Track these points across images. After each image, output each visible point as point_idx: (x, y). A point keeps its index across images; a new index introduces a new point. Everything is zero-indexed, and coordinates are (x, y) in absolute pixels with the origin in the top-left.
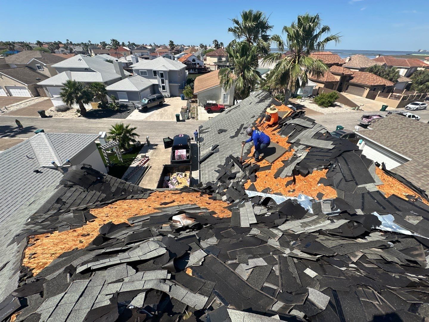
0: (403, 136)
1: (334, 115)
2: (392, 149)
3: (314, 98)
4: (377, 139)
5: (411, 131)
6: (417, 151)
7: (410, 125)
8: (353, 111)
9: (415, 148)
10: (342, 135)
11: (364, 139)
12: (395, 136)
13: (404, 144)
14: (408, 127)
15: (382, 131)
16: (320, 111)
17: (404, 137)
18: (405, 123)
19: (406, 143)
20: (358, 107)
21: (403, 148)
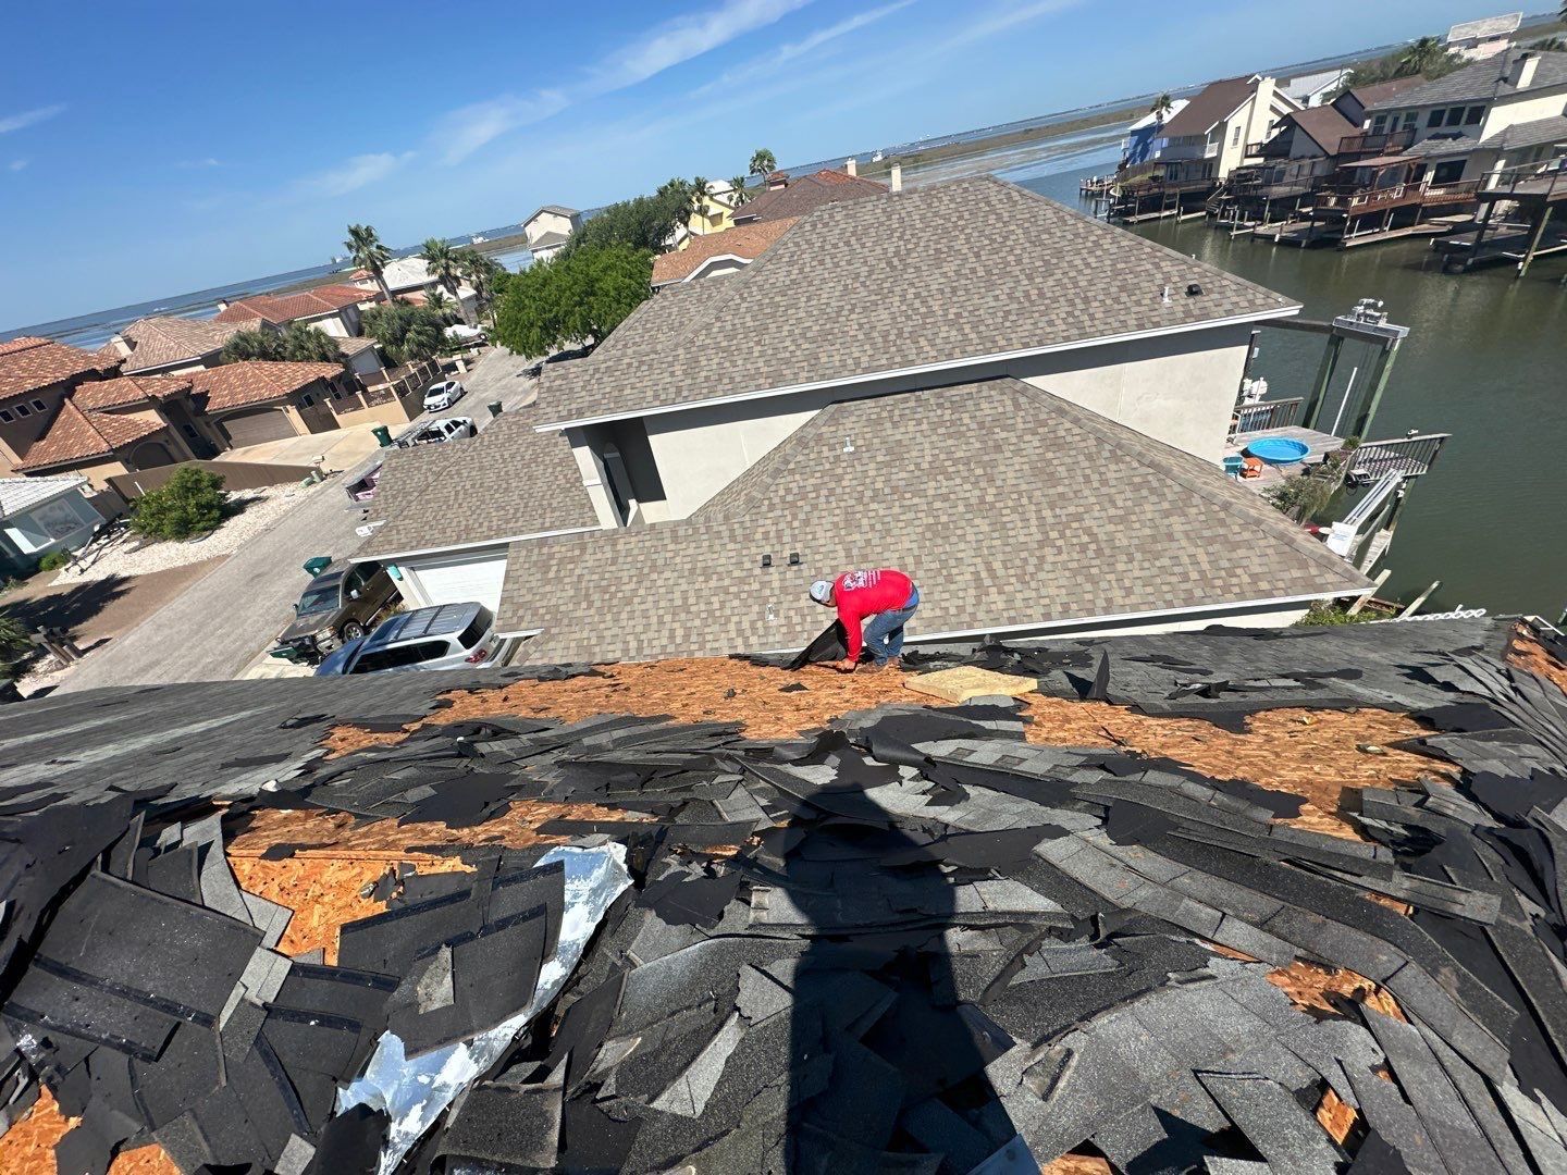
0: (456, 495)
1: (268, 538)
2: (467, 540)
3: (126, 526)
4: (419, 542)
5: (459, 473)
6: (512, 511)
7: (446, 459)
8: (312, 489)
9: (503, 508)
10: (338, 586)
11: (395, 562)
12: (444, 507)
13: (478, 511)
14: (445, 468)
15: (405, 513)
16: (204, 555)
17: (461, 496)
18: (433, 462)
19: (478, 507)
20: (318, 471)
21: (486, 524)
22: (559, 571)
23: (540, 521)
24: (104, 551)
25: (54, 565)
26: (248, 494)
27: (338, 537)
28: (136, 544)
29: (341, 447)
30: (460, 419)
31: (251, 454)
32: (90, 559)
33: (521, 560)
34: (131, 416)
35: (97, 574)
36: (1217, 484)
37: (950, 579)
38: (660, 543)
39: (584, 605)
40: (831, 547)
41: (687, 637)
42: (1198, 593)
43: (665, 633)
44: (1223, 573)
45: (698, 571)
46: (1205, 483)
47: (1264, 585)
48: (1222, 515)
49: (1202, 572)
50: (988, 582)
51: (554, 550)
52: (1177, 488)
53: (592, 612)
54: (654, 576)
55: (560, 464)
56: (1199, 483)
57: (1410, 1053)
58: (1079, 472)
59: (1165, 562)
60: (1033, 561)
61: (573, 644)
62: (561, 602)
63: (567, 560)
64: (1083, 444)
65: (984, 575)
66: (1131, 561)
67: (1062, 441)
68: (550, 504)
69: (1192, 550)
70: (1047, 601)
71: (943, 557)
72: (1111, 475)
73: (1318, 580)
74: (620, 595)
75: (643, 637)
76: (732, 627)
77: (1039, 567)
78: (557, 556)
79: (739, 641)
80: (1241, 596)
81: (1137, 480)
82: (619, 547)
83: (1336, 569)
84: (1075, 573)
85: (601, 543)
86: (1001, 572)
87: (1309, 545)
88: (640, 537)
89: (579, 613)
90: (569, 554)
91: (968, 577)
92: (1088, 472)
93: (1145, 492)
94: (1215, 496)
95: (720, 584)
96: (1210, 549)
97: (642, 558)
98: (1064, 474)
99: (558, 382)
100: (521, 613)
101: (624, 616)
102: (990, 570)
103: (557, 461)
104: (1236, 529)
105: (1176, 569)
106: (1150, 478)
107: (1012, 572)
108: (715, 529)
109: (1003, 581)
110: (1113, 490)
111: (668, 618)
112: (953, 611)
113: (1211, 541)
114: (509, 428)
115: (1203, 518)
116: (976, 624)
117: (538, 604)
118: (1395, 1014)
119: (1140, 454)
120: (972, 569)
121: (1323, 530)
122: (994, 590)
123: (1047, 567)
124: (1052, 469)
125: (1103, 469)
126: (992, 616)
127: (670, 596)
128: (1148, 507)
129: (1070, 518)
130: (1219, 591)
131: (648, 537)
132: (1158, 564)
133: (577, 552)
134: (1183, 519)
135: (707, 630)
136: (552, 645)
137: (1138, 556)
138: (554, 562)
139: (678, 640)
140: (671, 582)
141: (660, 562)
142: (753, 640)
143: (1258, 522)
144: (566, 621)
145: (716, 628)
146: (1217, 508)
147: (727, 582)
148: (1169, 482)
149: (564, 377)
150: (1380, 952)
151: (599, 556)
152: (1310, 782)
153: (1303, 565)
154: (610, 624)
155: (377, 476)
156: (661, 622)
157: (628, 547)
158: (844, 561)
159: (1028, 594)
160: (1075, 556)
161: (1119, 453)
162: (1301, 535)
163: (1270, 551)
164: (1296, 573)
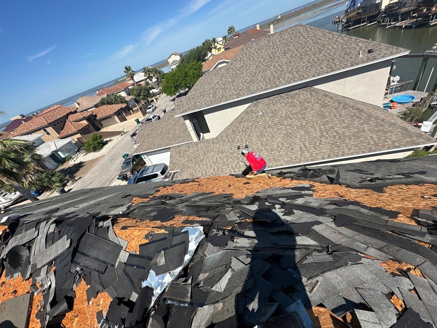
0: (156, 136)
1: (114, 150)
2: (160, 147)
3: (82, 149)
4: (148, 149)
5: (157, 130)
6: (171, 139)
7: (153, 126)
8: (122, 137)
9: (168, 138)
10: (130, 161)
11: (143, 154)
12: (154, 139)
13: (162, 139)
14: (153, 129)
15: (145, 141)
16: (100, 155)
17: (158, 136)
18: (150, 127)
20: (123, 132)
21: (164, 143)
22: (183, 154)
23: (178, 141)
24: (78, 156)
25: (68, 160)
26: (108, 139)
27: (130, 148)
28: (85, 153)
29: (128, 125)
30: (156, 115)
31: (108, 129)
32: (76, 158)
33: (174, 152)
34: (80, 122)
35: (77, 162)
36: (380, 113)
37: (292, 149)
38: (209, 145)
39: (191, 163)
40: (257, 142)
41: (218, 170)
42: (373, 148)
43: (212, 169)
44: (382, 141)
45: (220, 152)
46: (376, 113)
47: (397, 144)
48: (382, 123)
49: (375, 142)
50: (304, 149)
51: (182, 148)
52: (366, 116)
53: (193, 164)
54: (208, 154)
55: (182, 125)
56: (373, 113)
57: (423, 286)
58: (332, 114)
59: (362, 139)
60: (318, 142)
61: (189, 173)
62: (185, 162)
63: (185, 151)
64: (333, 105)
65: (303, 147)
66: (350, 139)
67: (326, 104)
68: (180, 136)
69: (371, 135)
70: (323, 154)
71: (290, 143)
72: (343, 114)
73: (417, 141)
74: (200, 159)
75: (206, 170)
76: (230, 166)
77: (320, 144)
78: (183, 150)
79: (232, 170)
80: (389, 148)
81: (352, 114)
82: (199, 146)
83: (423, 137)
84: (332, 144)
85: (194, 146)
86: (308, 146)
87: (413, 130)
88: (204, 143)
89: (189, 165)
90: (186, 149)
91: (298, 148)
92: (335, 113)
93: (355, 118)
94: (379, 117)
95: (226, 155)
96: (378, 134)
97: (204, 149)
98: (328, 115)
99: (179, 103)
100: (175, 166)
101: (201, 165)
102: (305, 146)
104: (387, 127)
105: (366, 141)
106: (356, 113)
107: (312, 146)
108: (224, 140)
109: (309, 149)
110: (344, 118)
111: (213, 165)
112: (294, 158)
113: (378, 131)
114: (168, 116)
115: (375, 124)
116: (301, 162)
117: (179, 163)
118: (420, 275)
119: (353, 106)
120: (299, 146)
121: (420, 124)
122: (306, 151)
123: (323, 143)
124: (323, 113)
125: (340, 112)
126: (306, 159)
127: (213, 159)
128: (356, 122)
129: (330, 128)
130: (381, 147)
131: (206, 143)
132: (359, 140)
133: (188, 149)
134: (368, 125)
135: (223, 168)
136: (183, 174)
137: (353, 138)
138: (182, 152)
139: (216, 171)
140: (213, 155)
141: (210, 150)
142: (236, 170)
143: (394, 124)
144: (186, 167)
145: (226, 167)
146: (379, 121)
147: (228, 154)
148: (363, 114)
149: (181, 101)
150: (417, 258)
151: (193, 149)
152: (402, 207)
153: (411, 137)
154: (198, 167)
155: (137, 132)
156: (211, 166)
157: (201, 146)
158: (260, 146)
159: (317, 152)
160: (332, 139)
161: (346, 106)
162: (410, 127)
163: (398, 133)
164: (408, 140)
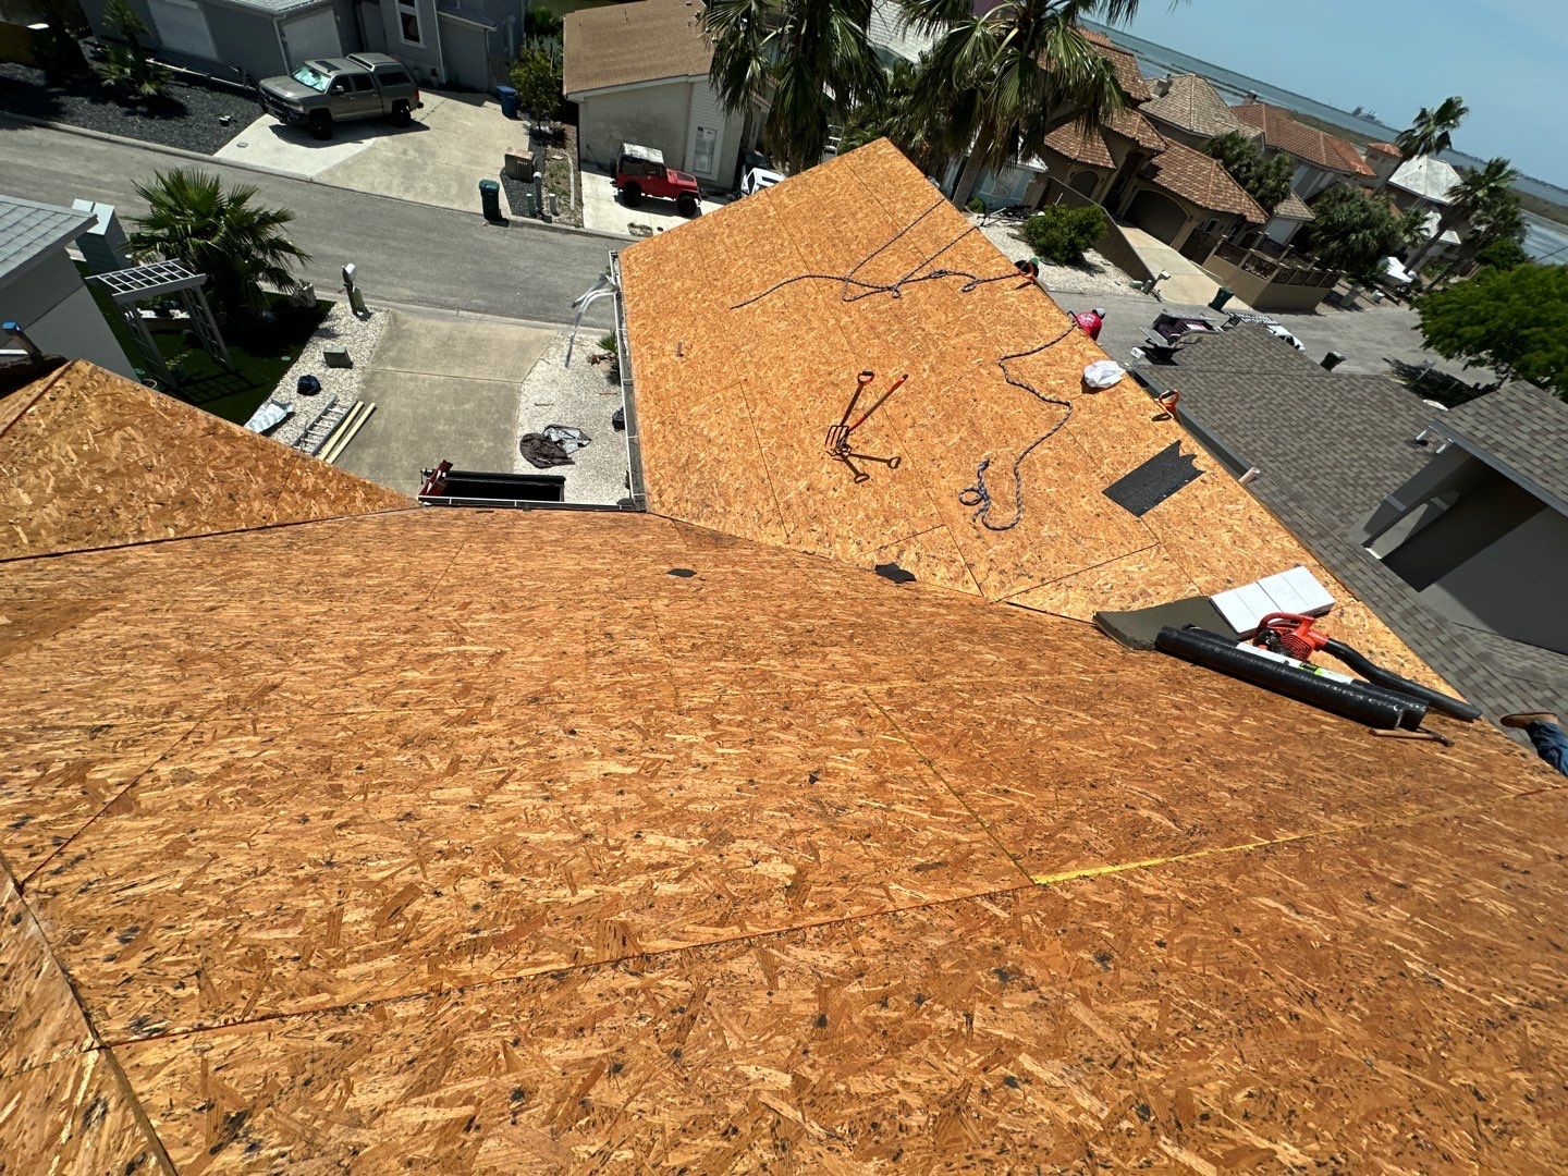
0: (1259, 399)
3: (1025, 217)
5: (1283, 386)
12: (1238, 398)
13: (1256, 426)
14: (1278, 372)
17: (1259, 403)
18: (1273, 360)
19: (1261, 422)
20: (1154, 282)
21: (1248, 439)
24: (1002, 223)
25: (975, 208)
26: (1097, 261)
28: (1016, 232)
29: (1188, 281)
38: (1390, 602)
99: (1513, 406)
103: (1371, 455)
108: (1458, 651)
114: (1372, 394)
131: (1386, 587)
149: (1527, 407)
